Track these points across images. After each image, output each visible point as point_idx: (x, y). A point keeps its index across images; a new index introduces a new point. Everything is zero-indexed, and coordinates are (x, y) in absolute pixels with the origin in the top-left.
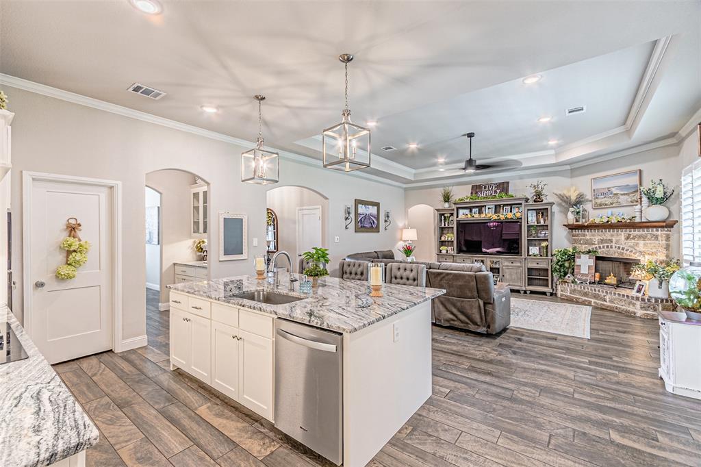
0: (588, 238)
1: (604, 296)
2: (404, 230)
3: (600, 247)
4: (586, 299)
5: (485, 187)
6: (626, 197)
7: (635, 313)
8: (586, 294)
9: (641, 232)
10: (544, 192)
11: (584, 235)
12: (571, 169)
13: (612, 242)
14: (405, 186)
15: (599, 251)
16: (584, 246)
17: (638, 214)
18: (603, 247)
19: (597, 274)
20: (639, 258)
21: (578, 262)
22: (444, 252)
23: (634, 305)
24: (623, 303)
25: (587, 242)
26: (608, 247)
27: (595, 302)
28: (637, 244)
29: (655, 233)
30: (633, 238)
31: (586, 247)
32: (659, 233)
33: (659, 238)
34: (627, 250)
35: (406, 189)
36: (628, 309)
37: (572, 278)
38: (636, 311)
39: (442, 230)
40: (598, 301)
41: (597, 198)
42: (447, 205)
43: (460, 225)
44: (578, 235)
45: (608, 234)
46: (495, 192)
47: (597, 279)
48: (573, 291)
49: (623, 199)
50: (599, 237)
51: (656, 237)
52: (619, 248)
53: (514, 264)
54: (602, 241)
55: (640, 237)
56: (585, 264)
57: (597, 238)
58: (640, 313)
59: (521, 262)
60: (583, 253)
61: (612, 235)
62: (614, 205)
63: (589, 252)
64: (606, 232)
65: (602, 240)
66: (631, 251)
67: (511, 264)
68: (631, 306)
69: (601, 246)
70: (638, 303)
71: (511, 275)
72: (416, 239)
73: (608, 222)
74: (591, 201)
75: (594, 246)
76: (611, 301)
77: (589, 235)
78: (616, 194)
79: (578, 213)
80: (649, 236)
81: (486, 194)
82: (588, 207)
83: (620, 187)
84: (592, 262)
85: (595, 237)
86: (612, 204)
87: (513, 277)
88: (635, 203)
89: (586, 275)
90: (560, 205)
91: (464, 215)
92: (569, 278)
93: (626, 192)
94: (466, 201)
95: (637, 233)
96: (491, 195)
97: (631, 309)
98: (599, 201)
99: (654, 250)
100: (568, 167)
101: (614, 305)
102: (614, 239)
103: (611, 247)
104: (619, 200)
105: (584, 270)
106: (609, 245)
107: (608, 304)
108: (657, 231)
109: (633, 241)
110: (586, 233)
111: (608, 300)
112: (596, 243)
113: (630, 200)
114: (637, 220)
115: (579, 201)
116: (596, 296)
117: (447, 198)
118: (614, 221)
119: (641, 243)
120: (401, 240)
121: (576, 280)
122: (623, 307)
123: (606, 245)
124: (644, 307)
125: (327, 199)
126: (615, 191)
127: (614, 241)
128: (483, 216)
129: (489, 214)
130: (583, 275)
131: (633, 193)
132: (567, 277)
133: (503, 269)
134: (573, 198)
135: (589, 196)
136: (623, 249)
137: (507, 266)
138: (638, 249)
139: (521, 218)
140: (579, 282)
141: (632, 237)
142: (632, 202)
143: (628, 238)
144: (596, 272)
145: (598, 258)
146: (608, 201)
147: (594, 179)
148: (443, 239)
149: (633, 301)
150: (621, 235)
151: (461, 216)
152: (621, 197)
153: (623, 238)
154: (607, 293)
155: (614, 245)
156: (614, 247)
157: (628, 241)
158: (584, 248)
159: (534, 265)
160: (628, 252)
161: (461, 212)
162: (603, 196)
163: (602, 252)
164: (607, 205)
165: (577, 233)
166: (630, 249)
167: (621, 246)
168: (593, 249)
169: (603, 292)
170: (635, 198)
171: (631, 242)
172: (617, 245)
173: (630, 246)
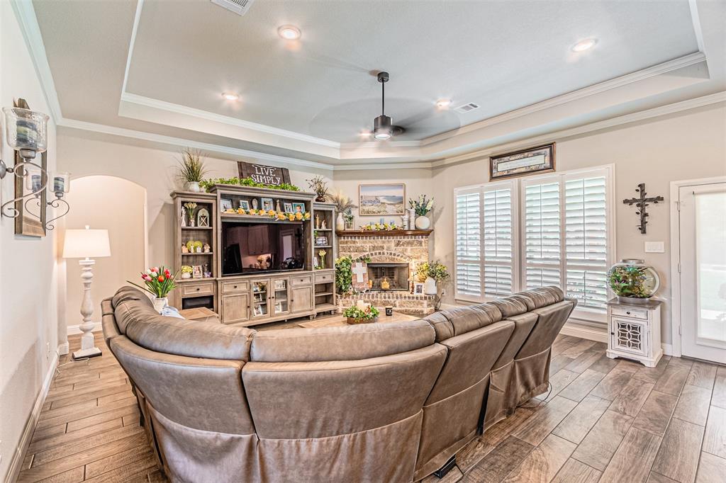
0: (358, 245)
3: (372, 254)
5: (259, 170)
6: (392, 207)
9: (410, 239)
10: (325, 191)
11: (354, 242)
12: (334, 171)
15: (371, 257)
16: (355, 254)
17: (406, 223)
18: (376, 254)
19: (371, 281)
20: (407, 262)
21: (354, 270)
22: (187, 276)
25: (357, 250)
26: (380, 253)
28: (406, 249)
29: (421, 239)
30: (403, 245)
32: (423, 240)
33: (423, 244)
34: (398, 256)
41: (364, 205)
42: (195, 187)
43: (228, 225)
44: (347, 242)
45: (379, 241)
46: (275, 180)
47: (371, 287)
49: (390, 209)
50: (370, 245)
51: (421, 244)
52: (391, 254)
53: (304, 282)
54: (374, 248)
55: (409, 243)
56: (360, 271)
57: (368, 246)
59: (310, 278)
60: (358, 261)
61: (384, 242)
62: (382, 214)
63: (362, 259)
64: (378, 239)
65: (374, 247)
66: (402, 257)
69: (373, 252)
70: (425, 302)
71: (300, 298)
73: (384, 229)
74: (357, 207)
75: (366, 254)
76: (401, 306)
77: (359, 242)
78: (383, 203)
80: (415, 243)
81: (263, 180)
82: (355, 213)
83: (387, 197)
84: (364, 269)
85: (366, 244)
86: (379, 212)
87: (303, 299)
88: (400, 213)
89: (362, 284)
93: (392, 203)
95: (406, 240)
96: (271, 182)
98: (366, 208)
99: (419, 254)
100: (331, 168)
102: (385, 245)
103: (383, 254)
104: (386, 209)
105: (360, 279)
106: (382, 251)
108: (422, 238)
109: (402, 247)
110: (357, 240)
111: (397, 305)
112: (368, 250)
113: (395, 210)
117: (193, 175)
119: (409, 248)
123: (377, 252)
126: (382, 200)
127: (385, 247)
128: (263, 213)
129: (270, 212)
130: (359, 284)
131: (398, 204)
132: (349, 289)
133: (291, 291)
134: (345, 202)
135: (355, 203)
136: (394, 255)
137: (296, 286)
138: (407, 254)
139: (309, 221)
141: (401, 243)
142: (398, 212)
143: (398, 245)
144: (369, 279)
145: (370, 265)
146: (375, 209)
147: (364, 186)
149: (422, 301)
150: (390, 243)
151: (227, 211)
152: (388, 206)
153: (393, 245)
154: (397, 298)
155: (385, 251)
156: (386, 254)
157: (398, 247)
158: (355, 256)
159: (320, 280)
160: (399, 258)
162: (370, 204)
163: (375, 259)
164: (374, 212)
165: (346, 240)
166: (401, 255)
167: (393, 252)
168: (364, 256)
169: (393, 298)
170: (400, 209)
171: (400, 249)
172: (389, 252)
173: (400, 252)
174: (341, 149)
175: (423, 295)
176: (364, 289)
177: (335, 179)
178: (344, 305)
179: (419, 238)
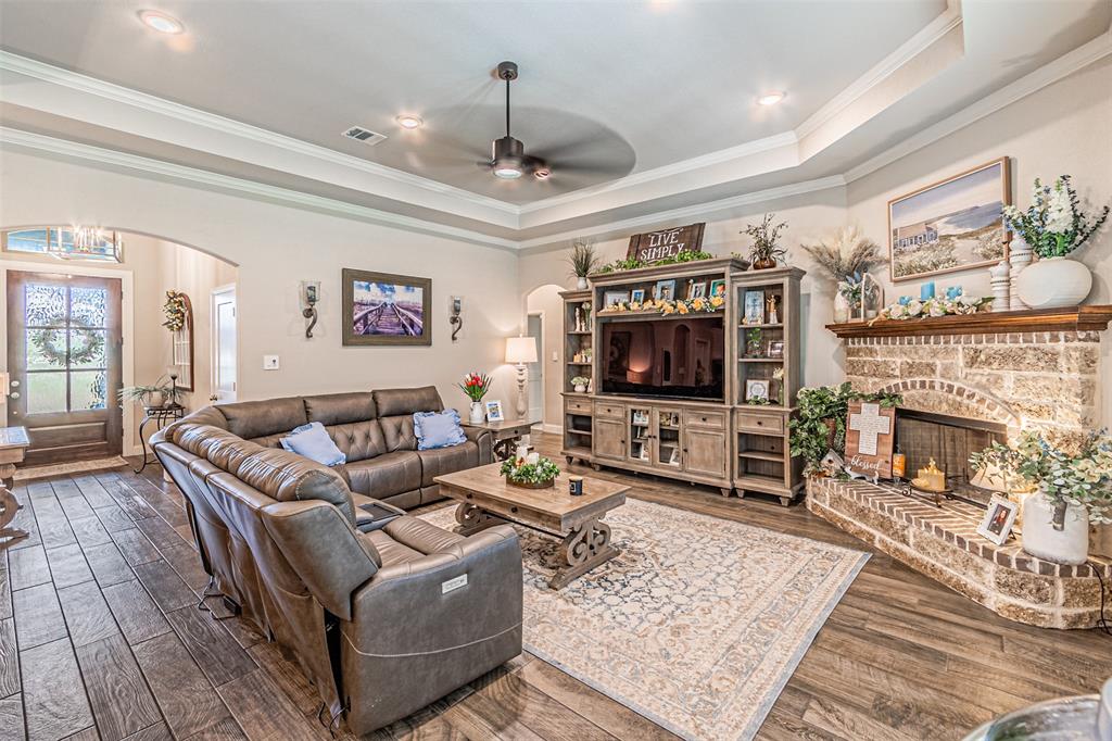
0: (879, 359)
1: (904, 528)
2: (510, 340)
3: (905, 385)
4: (864, 527)
5: (656, 240)
6: (972, 242)
7: (981, 597)
8: (862, 514)
9: (1009, 345)
10: (779, 244)
11: (871, 352)
12: (848, 184)
13: (933, 371)
14: (517, 245)
15: (905, 394)
16: (871, 380)
17: (998, 291)
18: (914, 385)
19: (899, 459)
20: (1001, 421)
21: (855, 422)
22: (580, 389)
23: (979, 570)
24: (949, 560)
25: (877, 372)
26: (923, 384)
27: (882, 541)
28: (999, 378)
29: (1048, 346)
30: (988, 363)
31: (874, 384)
32: (1061, 346)
33: (1062, 361)
34: (971, 396)
35: (519, 253)
36: (964, 580)
37: (837, 465)
38: (983, 590)
39: (578, 341)
40: (888, 540)
41: (901, 252)
42: (581, 284)
43: (606, 325)
44: (858, 352)
45: (923, 350)
46: (675, 249)
47: (899, 472)
48: (837, 501)
49: (965, 250)
50: (905, 359)
51: (1052, 360)
52: (951, 388)
53: (708, 424)
54: (911, 369)
55: (1005, 358)
56: (870, 427)
57: (899, 361)
58: (996, 600)
59: (722, 419)
60: (869, 399)
61: (935, 354)
62: (941, 269)
63: (879, 397)
64: (919, 343)
65: (911, 366)
66: (982, 401)
67: (701, 423)
68: (971, 573)
69: (909, 381)
70: (989, 569)
71: (702, 448)
73: (921, 314)
74: (888, 262)
75: (893, 382)
76: (919, 546)
77: (880, 351)
78: (947, 237)
79: (856, 293)
80: (1030, 357)
81: (657, 255)
82: (882, 277)
83: (956, 218)
84: (885, 424)
85: (893, 356)
86: (935, 266)
87: (707, 453)
88: (993, 260)
89: (873, 459)
90: (819, 277)
91: (614, 304)
92: (832, 461)
93: (970, 230)
94: (615, 271)
95: (996, 346)
96: (666, 255)
97: (970, 581)
98: (905, 260)
99: (1045, 400)
100: (840, 180)
101: (926, 558)
102: (938, 362)
103: (932, 386)
104: (954, 254)
105: (868, 445)
106: (927, 380)
107: (911, 551)
108: (1055, 339)
109: (987, 370)
110: (876, 346)
111: (912, 541)
112: (897, 372)
113: (980, 250)
114: (998, 307)
115: (862, 264)
116: (885, 525)
117: (583, 268)
118: (936, 311)
119: (1009, 376)
121: (847, 469)
122: (950, 571)
123: (918, 379)
124: (1006, 585)
125: (237, 265)
126: (943, 228)
127: (939, 369)
128: (648, 306)
130: (864, 457)
131: (987, 229)
132: (825, 462)
133: (685, 434)
134: (846, 255)
135: (884, 251)
136: (960, 392)
137: (692, 427)
138: (999, 394)
139: (723, 311)
140: (854, 475)
141: (983, 357)
142: (986, 256)
143: (972, 361)
144: (895, 450)
145: (902, 414)
146: (926, 257)
147: (895, 203)
148: (577, 359)
149: (976, 558)
150: (957, 351)
151: (609, 308)
152: (959, 244)
153: (960, 360)
154: (909, 520)
155: (938, 380)
156: (937, 387)
157: (974, 371)
158: (871, 386)
159: (751, 427)
160: (973, 404)
161: (610, 298)
162: (915, 247)
163: (911, 399)
164: (923, 268)
165: (857, 346)
166: (979, 393)
167: (956, 385)
168: (889, 388)
169: (899, 515)
170: (993, 244)
171: (982, 374)
172: (946, 382)
173: (978, 385)
174: (800, 142)
175: (996, 541)
176: (871, 473)
177: (849, 204)
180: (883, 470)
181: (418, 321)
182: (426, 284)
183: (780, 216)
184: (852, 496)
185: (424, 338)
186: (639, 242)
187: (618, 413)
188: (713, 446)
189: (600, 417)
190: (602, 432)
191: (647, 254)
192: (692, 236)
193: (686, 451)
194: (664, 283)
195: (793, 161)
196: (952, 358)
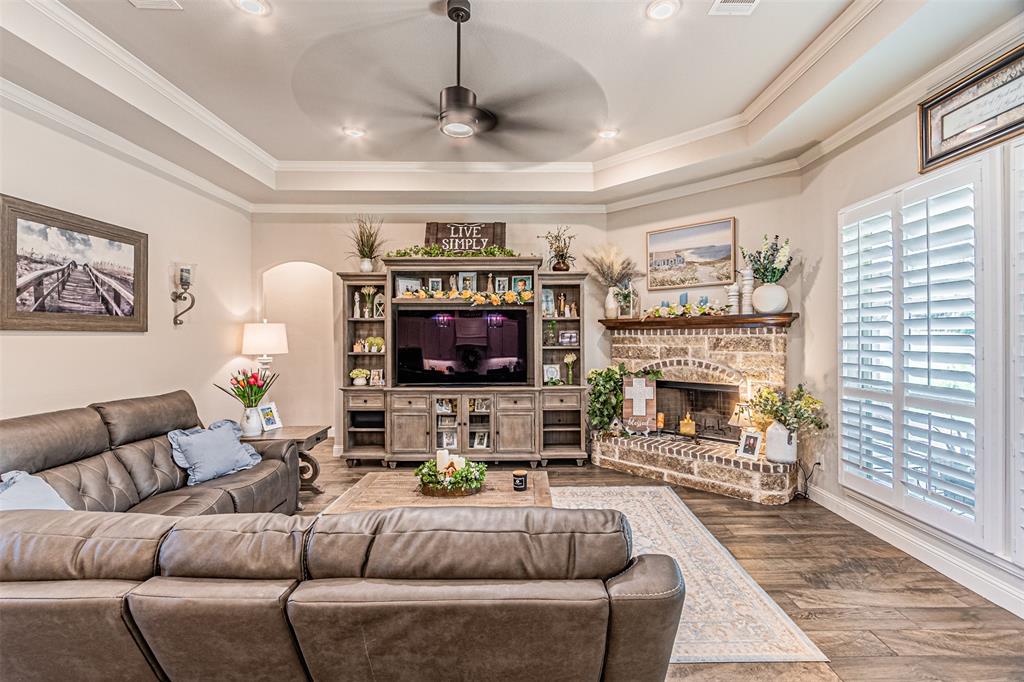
0: (641, 345)
1: (690, 463)
2: (248, 327)
3: (665, 364)
4: (653, 468)
5: (457, 231)
6: (709, 268)
7: (750, 496)
8: (652, 460)
9: (741, 335)
10: (571, 251)
11: (635, 340)
12: (608, 213)
13: (687, 353)
14: (252, 208)
15: (663, 370)
16: (633, 361)
17: (734, 301)
18: (671, 364)
19: (661, 416)
20: (736, 384)
21: (628, 392)
22: (360, 382)
23: (748, 479)
24: (726, 477)
25: (640, 355)
26: (679, 363)
27: (670, 476)
28: (733, 357)
29: (765, 335)
30: (726, 347)
31: (637, 363)
32: (772, 336)
33: (773, 346)
34: (716, 369)
35: (253, 217)
36: (737, 487)
37: (620, 427)
38: (751, 491)
39: (355, 329)
40: (675, 474)
41: (656, 270)
42: (366, 266)
43: (402, 315)
44: (623, 340)
45: (678, 339)
46: (479, 242)
47: (661, 425)
48: (625, 454)
49: (705, 273)
50: (663, 345)
51: (767, 344)
52: (700, 364)
53: (519, 406)
54: (669, 352)
55: (738, 343)
56: (640, 396)
57: (659, 347)
58: (759, 495)
59: (532, 400)
60: (636, 375)
61: (687, 341)
62: (686, 284)
63: (646, 373)
64: (676, 334)
65: (669, 350)
66: (723, 371)
67: (511, 406)
68: (743, 482)
69: (667, 360)
70: (757, 477)
71: (512, 428)
72: (285, 350)
73: (684, 314)
74: (644, 275)
75: (654, 362)
76: (703, 473)
77: (643, 340)
78: (691, 263)
79: (626, 297)
80: (754, 343)
81: (460, 246)
82: (639, 285)
83: (698, 251)
84: (650, 392)
85: (655, 343)
86: (683, 282)
87: (517, 433)
88: (725, 281)
89: (643, 418)
90: (595, 280)
91: (408, 292)
92: (616, 426)
93: (708, 260)
94: (414, 257)
95: (732, 336)
96: (471, 247)
97: (742, 487)
98: (659, 276)
99: (763, 369)
100: (603, 209)
101: (707, 480)
102: (689, 347)
103: (686, 364)
104: (697, 275)
105: (639, 409)
106: (683, 360)
107: (696, 478)
108: (770, 331)
109: (725, 352)
110: (639, 336)
111: (696, 471)
112: (658, 355)
113: (715, 274)
114: (734, 311)
115: (624, 277)
116: (672, 464)
117: (367, 248)
118: (695, 312)
119: (740, 355)
120: (239, 353)
121: (627, 429)
122: (727, 485)
123: (675, 359)
124: (767, 484)
126: (688, 257)
127: (690, 351)
128: (454, 294)
129: (464, 293)
130: (637, 418)
131: (721, 261)
132: (612, 426)
133: (496, 418)
134: (617, 268)
135: (641, 266)
136: (708, 367)
137: (504, 410)
138: (734, 367)
139: (532, 304)
140: (631, 432)
141: (723, 343)
142: (719, 279)
143: (715, 346)
144: (658, 411)
145: (661, 385)
146: (675, 275)
147: (651, 234)
148: (357, 349)
149: (748, 472)
150: (704, 339)
151: (403, 295)
152: (701, 269)
153: (706, 345)
154: (695, 456)
155: (690, 359)
156: (690, 363)
157: (716, 352)
158: (634, 365)
159: (554, 404)
160: (717, 373)
161: (402, 284)
162: (667, 267)
163: (669, 374)
164: (673, 283)
165: (622, 336)
166: (721, 367)
167: (704, 362)
168: (651, 366)
169: (686, 454)
170: (725, 271)
171: (721, 354)
172: (697, 360)
173: (719, 361)
174: (595, 173)
175: (753, 458)
176: (645, 428)
177: (609, 229)
178: (603, 453)
179: (761, 332)
180: (650, 425)
181: (127, 295)
182: (138, 241)
183: (574, 229)
184: (642, 446)
185: (135, 320)
186: (437, 231)
187: (421, 405)
188: (523, 425)
189: (399, 410)
190: (400, 426)
191: (449, 243)
192: (495, 233)
193: (498, 433)
194: (465, 275)
195: (588, 187)
196: (700, 343)
